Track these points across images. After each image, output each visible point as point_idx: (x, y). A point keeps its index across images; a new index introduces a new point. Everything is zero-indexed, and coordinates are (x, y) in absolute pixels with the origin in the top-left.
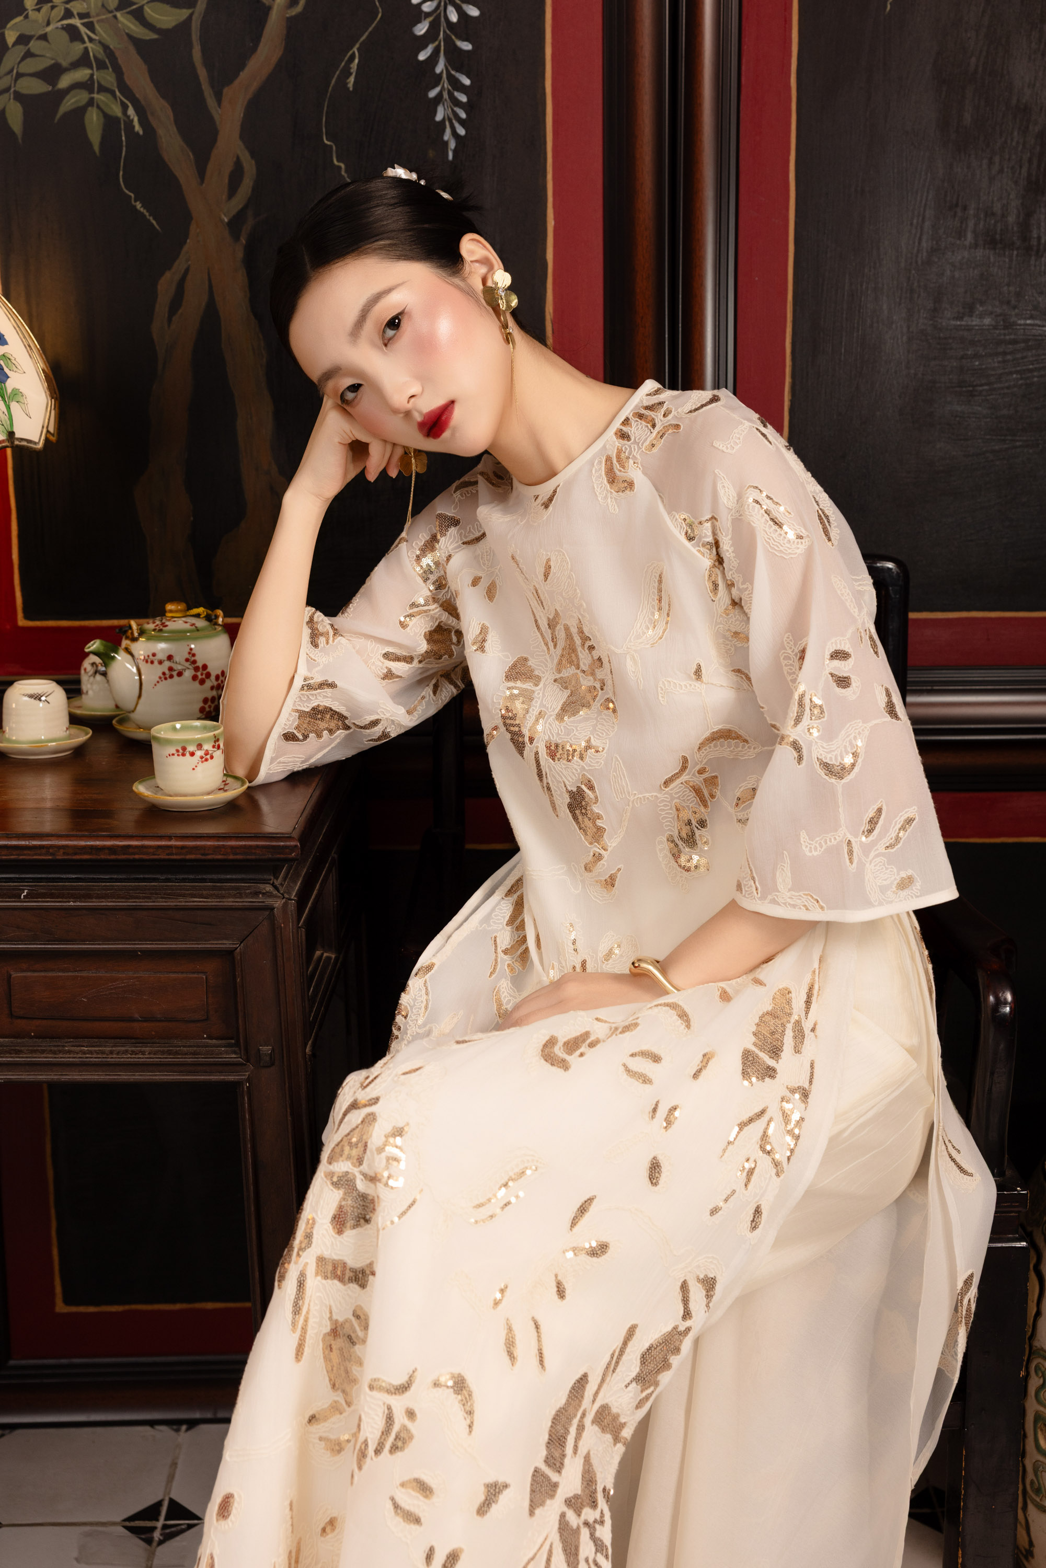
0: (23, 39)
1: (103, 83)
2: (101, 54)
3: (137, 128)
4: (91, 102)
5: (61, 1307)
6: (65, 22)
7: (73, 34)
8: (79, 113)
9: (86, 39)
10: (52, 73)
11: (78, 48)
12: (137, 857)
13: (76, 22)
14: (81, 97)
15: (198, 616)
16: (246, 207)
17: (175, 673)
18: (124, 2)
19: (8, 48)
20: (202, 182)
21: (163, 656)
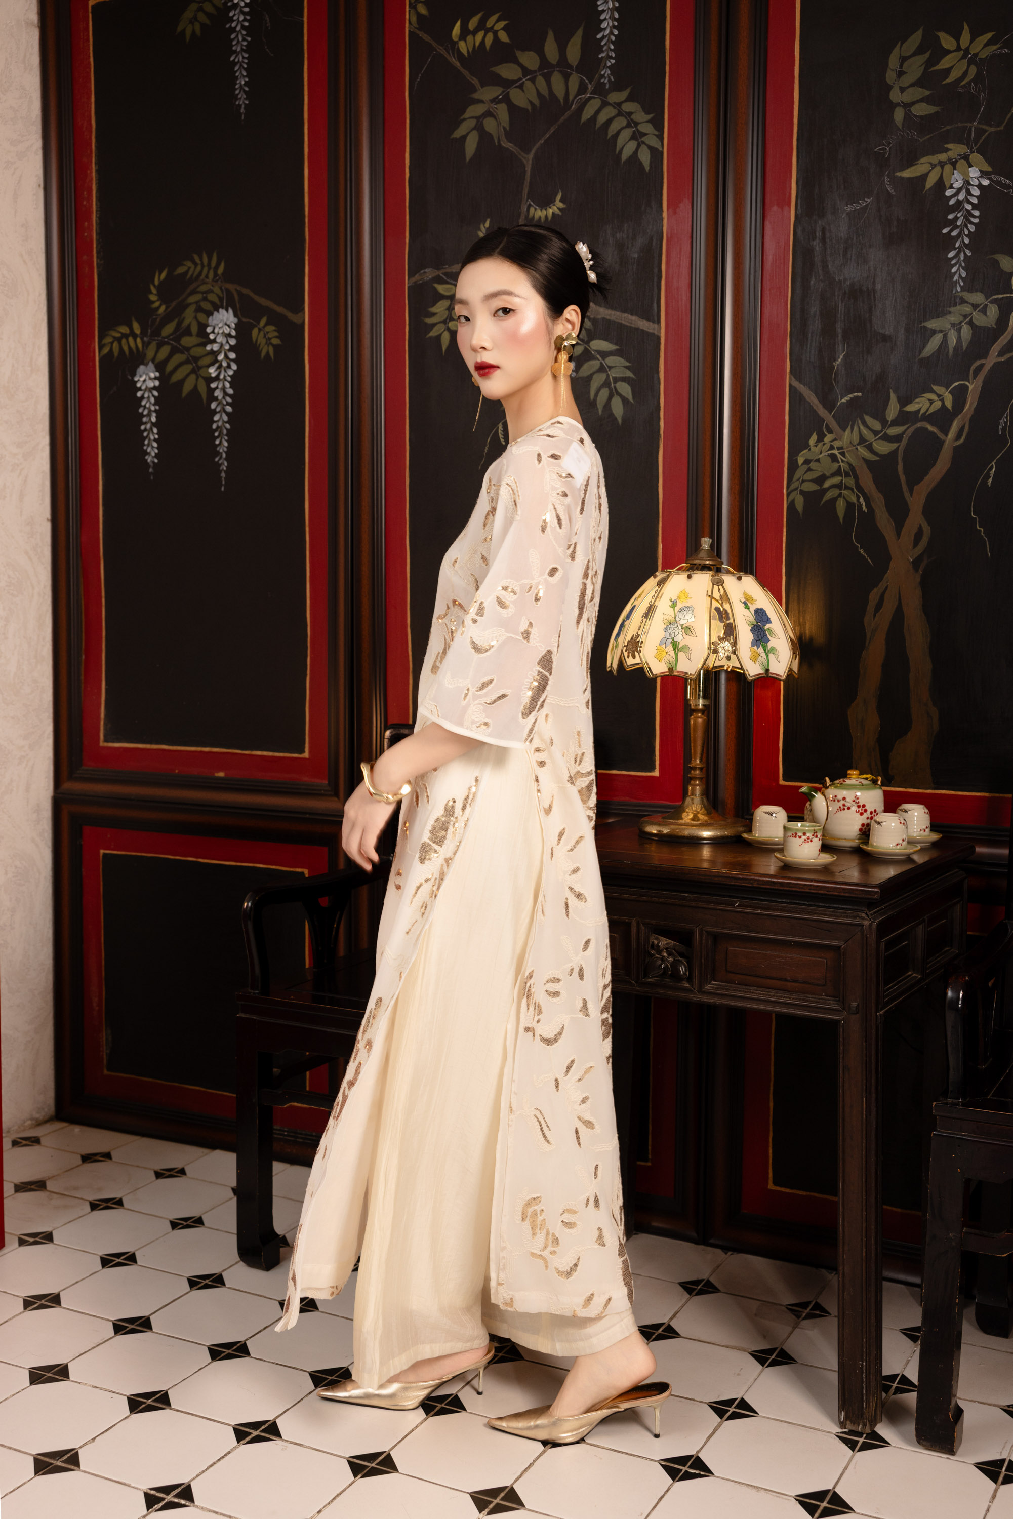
0: (807, 462)
1: (847, 484)
2: (847, 468)
3: (864, 508)
4: (840, 495)
6: (830, 452)
7: (834, 458)
8: (834, 501)
9: (840, 461)
10: (820, 480)
11: (836, 465)
13: (836, 452)
14: (836, 492)
15: (866, 779)
16: (923, 553)
17: (846, 808)
18: (862, 440)
19: (799, 467)
20: (899, 538)
21: (841, 797)
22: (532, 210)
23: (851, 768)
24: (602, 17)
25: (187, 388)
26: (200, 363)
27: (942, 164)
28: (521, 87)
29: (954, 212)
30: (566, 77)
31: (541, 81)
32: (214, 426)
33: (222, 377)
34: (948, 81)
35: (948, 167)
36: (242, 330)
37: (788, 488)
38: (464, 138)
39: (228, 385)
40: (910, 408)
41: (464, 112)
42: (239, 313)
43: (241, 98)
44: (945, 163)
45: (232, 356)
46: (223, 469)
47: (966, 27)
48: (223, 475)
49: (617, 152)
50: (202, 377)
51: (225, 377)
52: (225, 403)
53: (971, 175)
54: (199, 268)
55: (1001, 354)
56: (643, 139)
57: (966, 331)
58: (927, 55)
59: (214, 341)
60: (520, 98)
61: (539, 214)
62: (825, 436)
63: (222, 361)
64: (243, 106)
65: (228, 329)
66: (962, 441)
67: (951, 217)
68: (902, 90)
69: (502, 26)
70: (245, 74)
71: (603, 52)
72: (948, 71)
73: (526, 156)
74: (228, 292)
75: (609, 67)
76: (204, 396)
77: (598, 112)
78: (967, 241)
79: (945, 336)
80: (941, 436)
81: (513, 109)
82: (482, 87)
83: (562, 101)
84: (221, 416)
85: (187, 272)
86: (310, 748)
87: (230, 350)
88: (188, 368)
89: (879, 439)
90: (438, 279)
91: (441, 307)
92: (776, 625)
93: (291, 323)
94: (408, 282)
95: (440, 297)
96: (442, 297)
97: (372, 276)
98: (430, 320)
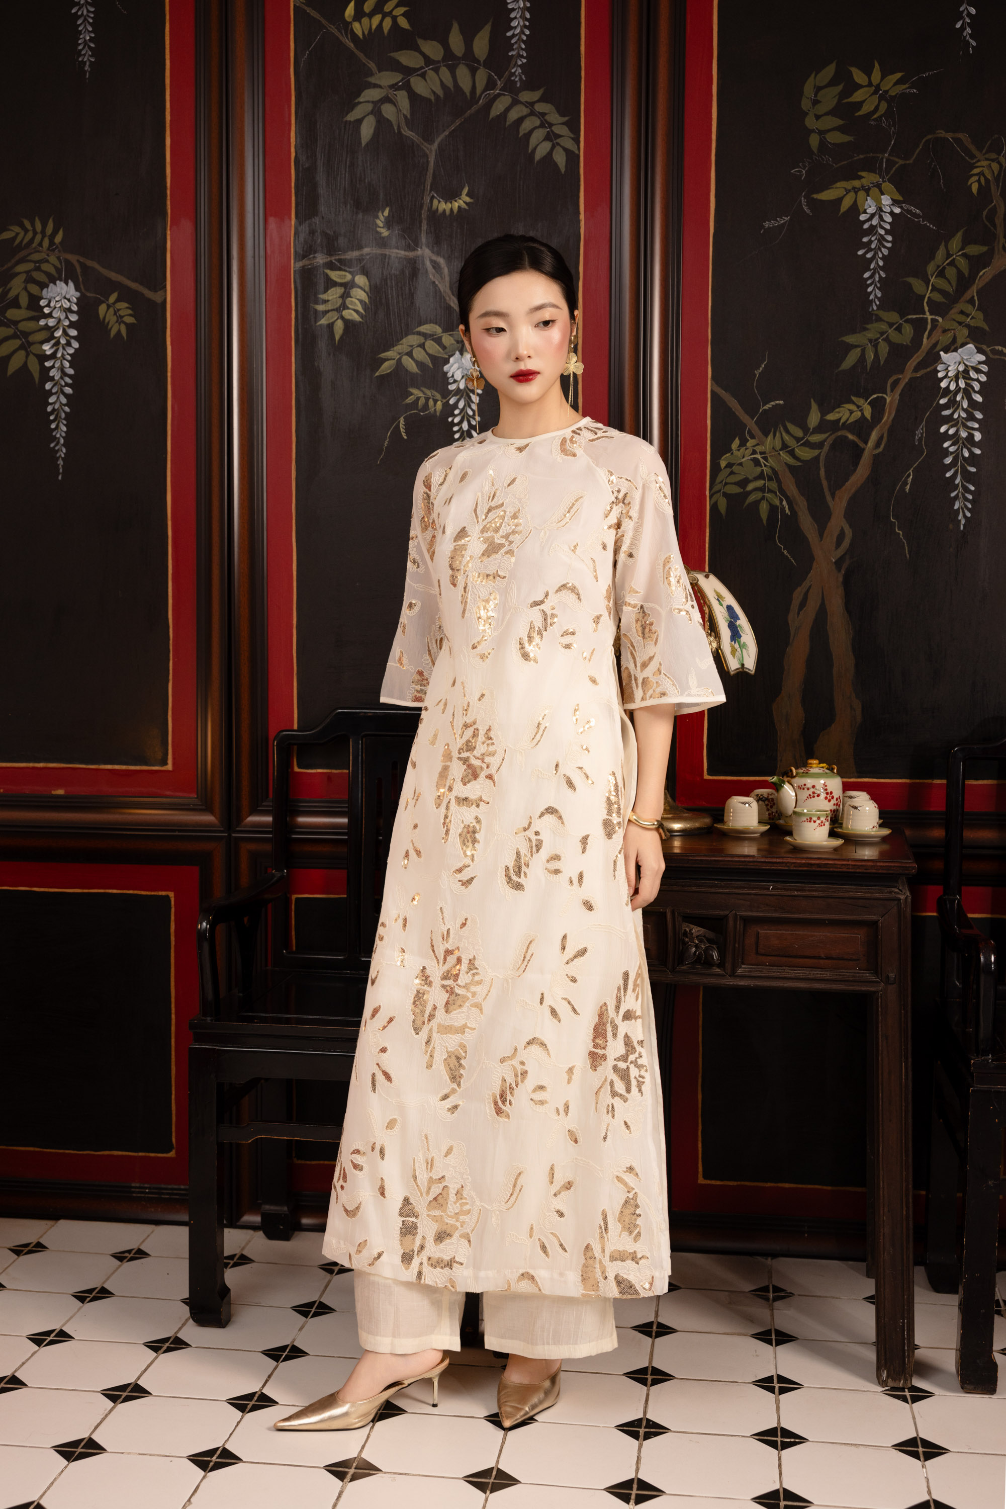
0: (729, 465)
1: (770, 488)
2: (770, 473)
3: (787, 511)
4: (763, 498)
5: (701, 1180)
6: (752, 456)
7: (756, 462)
8: (757, 503)
9: (763, 465)
10: (744, 483)
11: (759, 469)
13: (758, 456)
14: (759, 495)
15: (823, 767)
16: (845, 554)
17: (816, 795)
18: (784, 446)
19: (721, 470)
20: (821, 540)
21: (809, 786)
22: (435, 202)
23: (812, 758)
24: (512, 15)
25: (14, 364)
26: (31, 339)
27: (856, 190)
28: (423, 76)
29: (869, 235)
30: (473, 71)
31: (445, 73)
32: (49, 409)
33: (59, 355)
34: (860, 113)
35: (862, 194)
36: (86, 307)
37: (711, 489)
38: (359, 122)
39: (67, 364)
40: (831, 417)
41: (359, 95)
42: (82, 287)
43: (85, 55)
44: (859, 190)
45: (73, 332)
46: (60, 456)
47: (876, 65)
48: (61, 462)
49: (530, 151)
50: (34, 354)
51: (63, 355)
52: (63, 384)
53: (883, 202)
54: (30, 235)
55: (916, 369)
56: (558, 141)
57: (884, 349)
58: (840, 87)
59: (50, 315)
60: (420, 87)
61: (443, 206)
62: (748, 441)
63: (59, 337)
64: (88, 64)
65: (68, 304)
66: (880, 449)
67: (865, 240)
68: (818, 117)
69: (402, 12)
70: (90, 29)
71: (513, 50)
72: (860, 104)
73: (429, 146)
74: (68, 262)
75: (520, 66)
76: (36, 376)
77: (508, 110)
78: (881, 263)
79: (863, 351)
80: (862, 445)
81: (413, 96)
82: (379, 72)
83: (468, 94)
84: (58, 398)
85: (14, 238)
86: (174, 759)
87: (69, 326)
88: (17, 343)
89: (802, 445)
90: (331, 266)
91: (333, 295)
92: (743, 622)
93: (149, 300)
94: (294, 266)
95: (333, 284)
96: (335, 284)
97: (254, 257)
98: (321, 308)
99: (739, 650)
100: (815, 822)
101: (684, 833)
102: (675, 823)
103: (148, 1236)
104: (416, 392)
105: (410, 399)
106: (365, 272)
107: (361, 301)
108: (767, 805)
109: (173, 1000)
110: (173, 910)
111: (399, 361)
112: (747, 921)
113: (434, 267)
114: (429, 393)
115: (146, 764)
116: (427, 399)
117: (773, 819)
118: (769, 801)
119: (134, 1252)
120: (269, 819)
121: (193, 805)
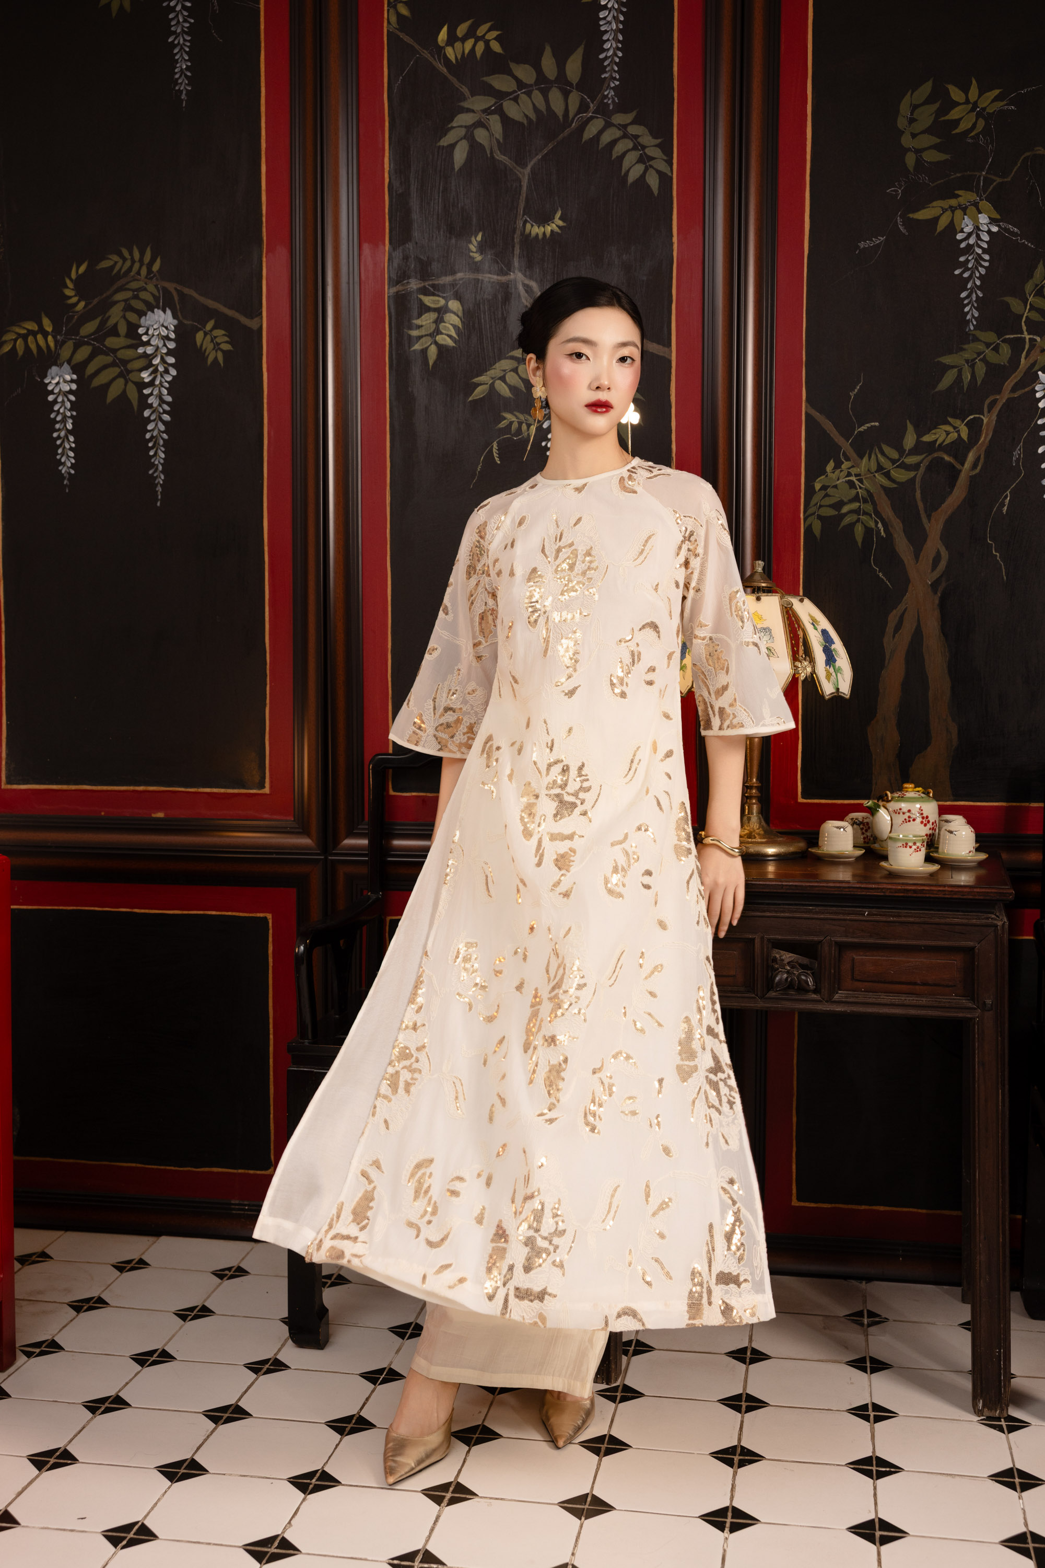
0: (824, 488)
1: (866, 510)
2: (865, 494)
3: (883, 533)
4: (858, 520)
5: (795, 1202)
6: (847, 479)
7: (851, 485)
8: (852, 525)
9: (858, 487)
10: (839, 505)
11: (853, 492)
12: (927, 895)
13: (853, 478)
14: (853, 518)
15: (918, 791)
16: (942, 576)
17: (911, 819)
18: (880, 468)
19: (815, 492)
20: (917, 562)
21: (905, 810)
22: (528, 226)
23: (907, 782)
24: (605, 37)
25: (113, 393)
26: (129, 366)
27: (953, 209)
28: (516, 100)
29: (966, 255)
30: (566, 95)
31: (537, 96)
32: (148, 436)
33: (157, 382)
34: (957, 131)
35: (958, 213)
36: (184, 335)
37: (805, 512)
38: (452, 146)
39: (165, 392)
40: (927, 438)
41: (452, 120)
42: (179, 314)
43: (181, 84)
44: (956, 208)
45: (171, 360)
46: (159, 482)
47: (974, 82)
48: (159, 489)
49: (623, 174)
50: (133, 382)
51: (161, 383)
52: (162, 411)
53: (981, 221)
54: (128, 263)
55: (1014, 390)
56: (651, 163)
57: (981, 369)
58: (937, 105)
59: (148, 343)
60: (513, 110)
61: (536, 230)
62: (843, 463)
63: (158, 365)
64: (184, 92)
65: (166, 331)
66: (977, 471)
67: (962, 259)
68: (914, 136)
69: (495, 36)
70: (187, 58)
71: (606, 72)
72: (957, 122)
73: (522, 170)
74: (166, 291)
75: (613, 88)
76: (135, 403)
77: (601, 132)
78: (978, 283)
79: (960, 372)
80: (958, 466)
81: (506, 121)
82: (472, 96)
83: (561, 118)
84: (156, 425)
85: (112, 267)
86: (271, 782)
87: (167, 354)
88: (116, 371)
89: (897, 467)
90: (424, 291)
91: (427, 320)
92: (838, 646)
93: (245, 327)
94: (389, 291)
95: (426, 309)
96: (428, 309)
97: (349, 283)
98: (414, 333)
99: (834, 674)
100: (911, 847)
101: (778, 858)
102: (769, 847)
103: (248, 1253)
104: (509, 416)
105: (503, 424)
106: (458, 297)
107: (454, 326)
108: (862, 829)
109: (271, 1021)
110: (271, 932)
111: (492, 385)
112: (842, 947)
113: (527, 291)
114: (522, 417)
115: (244, 787)
116: (520, 424)
117: (868, 843)
118: (864, 825)
119: (233, 1269)
120: (365, 842)
121: (290, 828)
